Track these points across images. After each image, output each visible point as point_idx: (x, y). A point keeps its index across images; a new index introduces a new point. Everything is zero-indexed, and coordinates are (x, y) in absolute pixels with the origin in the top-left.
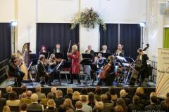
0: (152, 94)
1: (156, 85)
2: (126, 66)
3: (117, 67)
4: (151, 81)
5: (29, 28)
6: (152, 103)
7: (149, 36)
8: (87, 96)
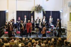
0: (65, 41)
1: (67, 37)
2: (54, 29)
3: (50, 29)
4: (65, 35)
5: (13, 13)
6: (65, 44)
7: (64, 16)
8: (38, 41)
